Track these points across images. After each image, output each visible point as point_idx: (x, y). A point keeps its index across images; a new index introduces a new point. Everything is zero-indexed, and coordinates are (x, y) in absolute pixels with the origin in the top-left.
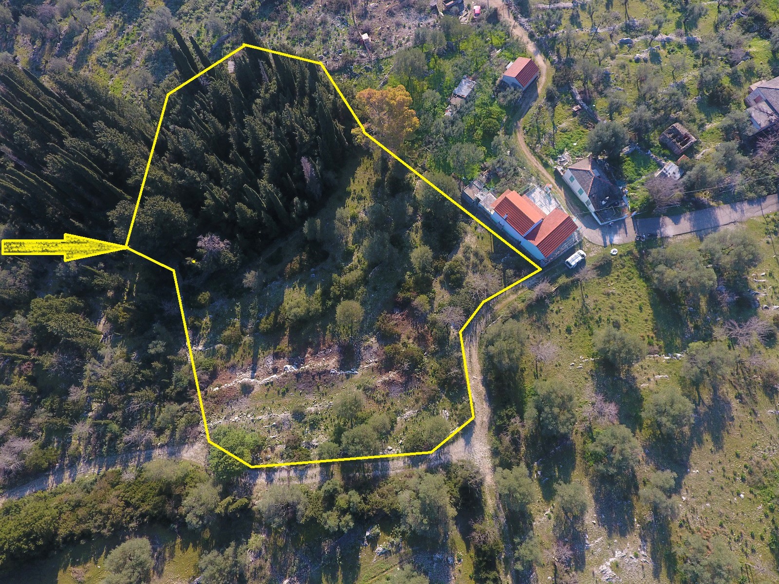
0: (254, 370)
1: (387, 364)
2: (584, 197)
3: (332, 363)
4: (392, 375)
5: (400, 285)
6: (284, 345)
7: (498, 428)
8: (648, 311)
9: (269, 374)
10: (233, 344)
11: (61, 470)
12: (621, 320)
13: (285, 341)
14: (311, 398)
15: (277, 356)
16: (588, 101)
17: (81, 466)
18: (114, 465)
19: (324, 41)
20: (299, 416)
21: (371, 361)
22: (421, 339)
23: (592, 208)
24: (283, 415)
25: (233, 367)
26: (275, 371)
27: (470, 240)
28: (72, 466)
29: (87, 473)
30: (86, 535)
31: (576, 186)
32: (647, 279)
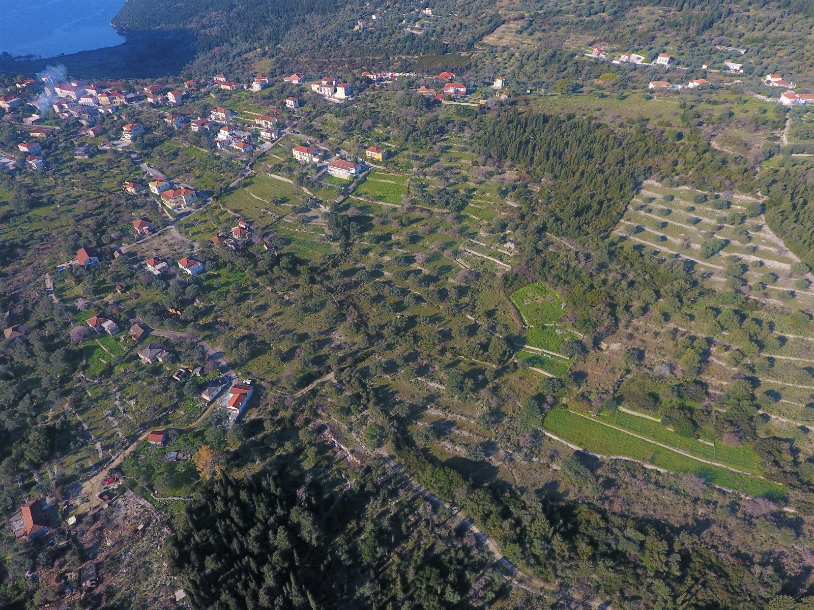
0: (345, 457)
1: (317, 415)
2: (219, 389)
3: (326, 433)
4: (320, 412)
5: (284, 429)
6: (329, 453)
7: (320, 374)
8: (259, 357)
9: (343, 450)
10: (339, 471)
11: (421, 494)
12: (266, 363)
13: (327, 454)
14: (343, 431)
15: (335, 453)
16: (166, 409)
17: (415, 487)
18: (406, 477)
19: (146, 553)
20: (351, 430)
21: (319, 421)
22: (302, 411)
23: (223, 385)
24: (353, 434)
25: (348, 464)
26: (341, 449)
27: (253, 417)
28: (417, 490)
29: (414, 483)
30: (426, 458)
31: (215, 393)
32: (247, 362)
